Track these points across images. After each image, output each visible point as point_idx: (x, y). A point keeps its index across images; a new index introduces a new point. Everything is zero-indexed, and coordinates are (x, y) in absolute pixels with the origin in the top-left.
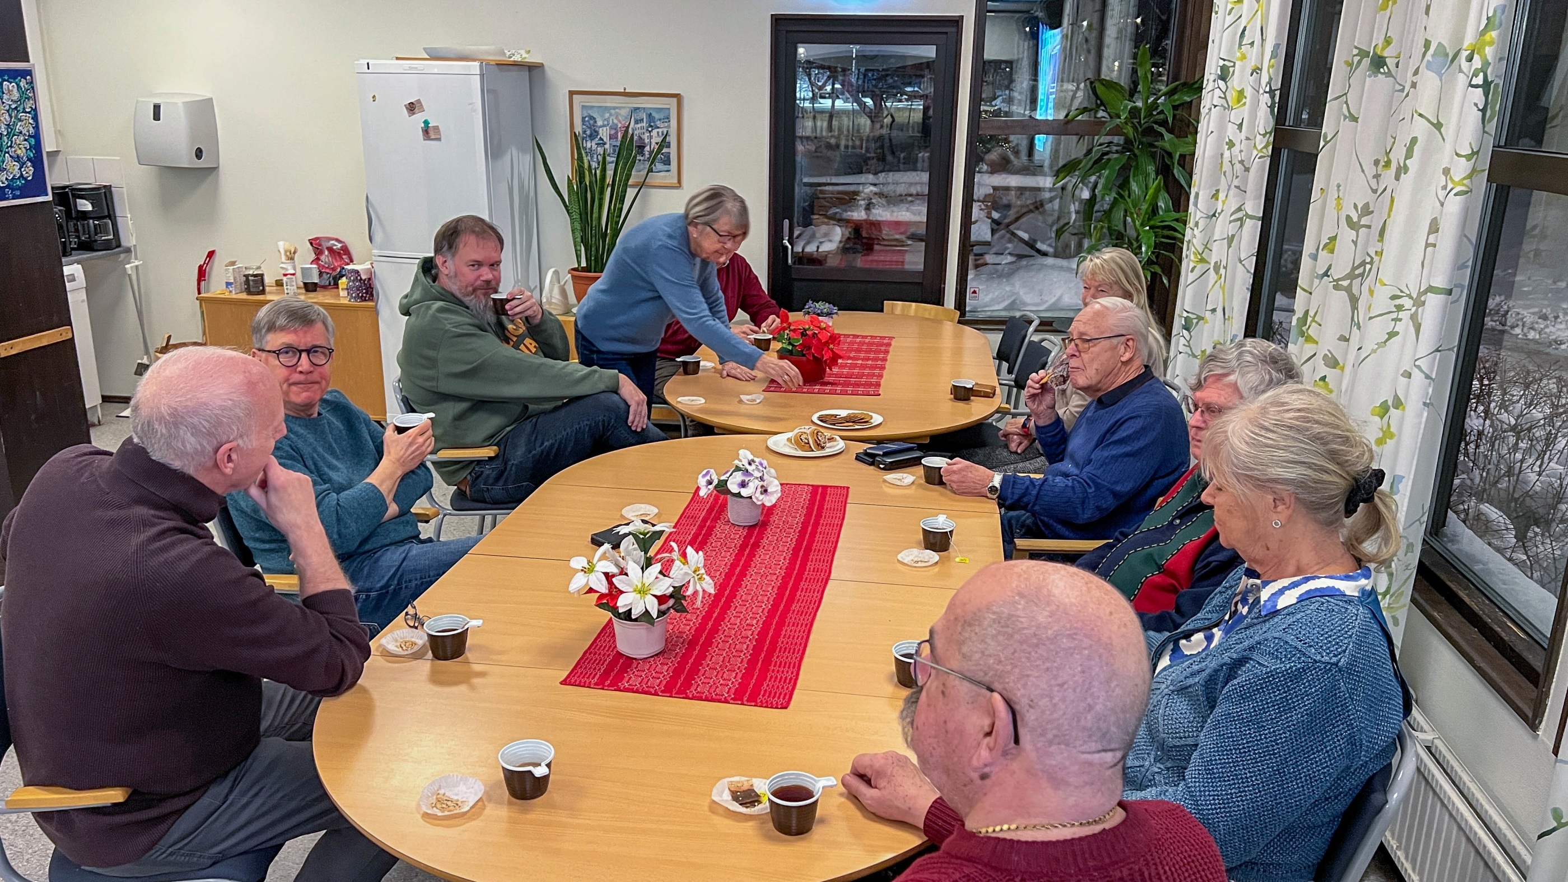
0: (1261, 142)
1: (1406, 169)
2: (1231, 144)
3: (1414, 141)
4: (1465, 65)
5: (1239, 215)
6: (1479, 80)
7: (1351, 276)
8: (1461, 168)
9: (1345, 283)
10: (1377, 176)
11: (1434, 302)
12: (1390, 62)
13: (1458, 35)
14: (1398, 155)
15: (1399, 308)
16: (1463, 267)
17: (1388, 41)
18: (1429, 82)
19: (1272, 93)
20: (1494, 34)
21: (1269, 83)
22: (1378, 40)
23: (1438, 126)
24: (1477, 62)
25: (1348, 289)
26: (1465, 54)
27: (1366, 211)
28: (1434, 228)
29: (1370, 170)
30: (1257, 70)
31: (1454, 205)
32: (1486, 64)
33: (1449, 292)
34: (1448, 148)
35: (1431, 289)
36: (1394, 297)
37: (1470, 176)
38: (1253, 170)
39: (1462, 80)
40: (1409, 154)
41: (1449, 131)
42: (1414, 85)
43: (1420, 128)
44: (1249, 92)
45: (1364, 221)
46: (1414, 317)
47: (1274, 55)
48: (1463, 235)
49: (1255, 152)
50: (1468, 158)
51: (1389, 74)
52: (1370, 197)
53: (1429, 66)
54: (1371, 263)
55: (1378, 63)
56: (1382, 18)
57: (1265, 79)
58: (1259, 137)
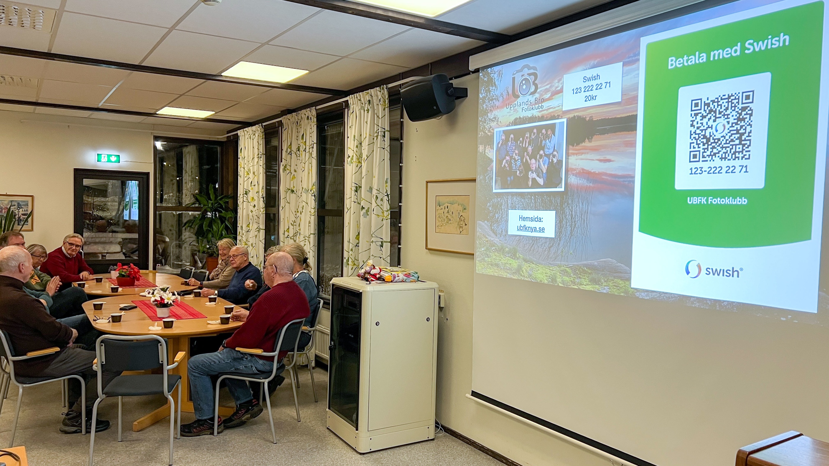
0: (262, 210)
1: (302, 212)
2: (252, 211)
3: (303, 206)
4: (310, 192)
5: (258, 229)
6: (313, 195)
7: (293, 236)
8: (313, 211)
9: (293, 238)
10: (296, 215)
11: (312, 236)
12: (295, 191)
13: (308, 187)
14: (300, 209)
15: (305, 239)
16: (316, 230)
17: (294, 187)
18: (304, 195)
19: (263, 198)
20: (314, 187)
21: (262, 195)
22: (292, 186)
23: (307, 203)
24: (312, 192)
25: (293, 239)
26: (310, 190)
27: (295, 222)
28: (310, 223)
29: (294, 213)
30: (258, 192)
31: (313, 217)
32: (314, 192)
33: (314, 234)
34: (310, 207)
35: (311, 234)
36: (304, 237)
37: (314, 212)
38: (261, 218)
39: (310, 195)
40: (303, 209)
41: (309, 204)
42: (301, 196)
43: (304, 204)
44: (256, 198)
45: (295, 224)
46: (308, 240)
47: (263, 188)
48: (315, 224)
49: (261, 213)
50: (314, 209)
51: (295, 193)
52: (295, 219)
53: (304, 192)
54: (298, 232)
55: (293, 191)
56: (292, 182)
57: (261, 194)
58: (261, 209)
